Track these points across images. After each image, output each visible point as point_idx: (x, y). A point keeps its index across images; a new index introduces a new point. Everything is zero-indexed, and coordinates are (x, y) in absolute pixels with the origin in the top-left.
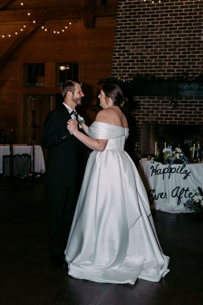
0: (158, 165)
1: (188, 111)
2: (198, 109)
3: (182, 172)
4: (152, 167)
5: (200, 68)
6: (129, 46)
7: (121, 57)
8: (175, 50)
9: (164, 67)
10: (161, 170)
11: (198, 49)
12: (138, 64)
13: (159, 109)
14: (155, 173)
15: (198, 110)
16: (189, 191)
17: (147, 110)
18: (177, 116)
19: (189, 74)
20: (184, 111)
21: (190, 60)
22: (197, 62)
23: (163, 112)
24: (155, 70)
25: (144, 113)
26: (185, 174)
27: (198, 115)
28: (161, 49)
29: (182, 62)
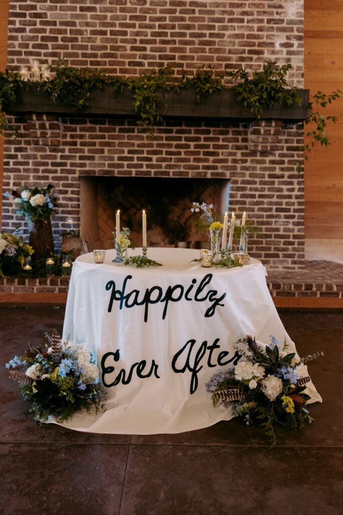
0: (130, 277)
1: (173, 149)
2: (192, 147)
3: (201, 296)
4: (112, 283)
5: (195, 61)
6: (44, 4)
7: (28, 28)
8: (145, 18)
9: (122, 56)
10: (137, 292)
11: (190, 19)
12: (66, 47)
13: (115, 146)
14: (119, 302)
15: (192, 149)
16: (219, 347)
17: (91, 147)
18: (150, 160)
19: (173, 72)
20: (164, 150)
21: (174, 42)
22: (188, 47)
23: (123, 152)
24: (103, 61)
25: (84, 153)
26: (211, 300)
27: (192, 157)
28: (114, 15)
29: (158, 45)
